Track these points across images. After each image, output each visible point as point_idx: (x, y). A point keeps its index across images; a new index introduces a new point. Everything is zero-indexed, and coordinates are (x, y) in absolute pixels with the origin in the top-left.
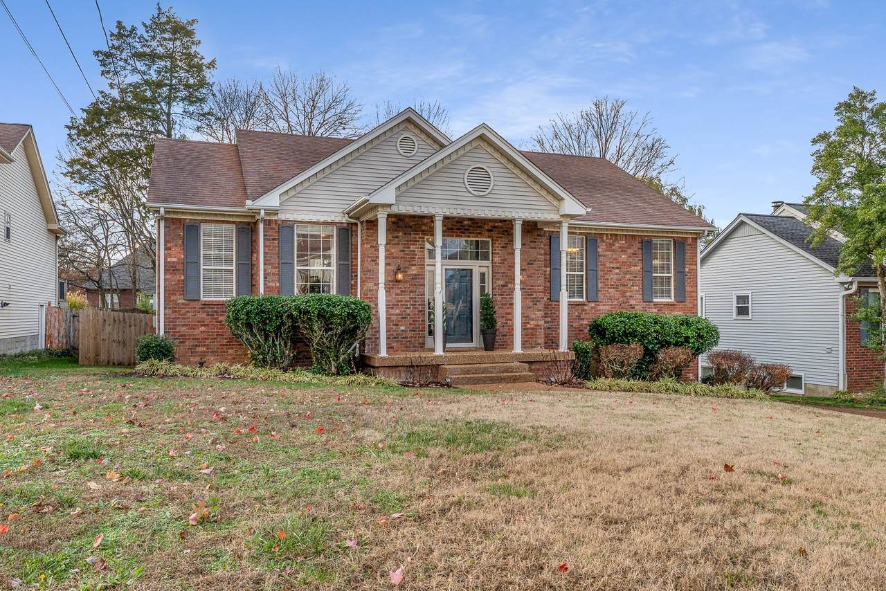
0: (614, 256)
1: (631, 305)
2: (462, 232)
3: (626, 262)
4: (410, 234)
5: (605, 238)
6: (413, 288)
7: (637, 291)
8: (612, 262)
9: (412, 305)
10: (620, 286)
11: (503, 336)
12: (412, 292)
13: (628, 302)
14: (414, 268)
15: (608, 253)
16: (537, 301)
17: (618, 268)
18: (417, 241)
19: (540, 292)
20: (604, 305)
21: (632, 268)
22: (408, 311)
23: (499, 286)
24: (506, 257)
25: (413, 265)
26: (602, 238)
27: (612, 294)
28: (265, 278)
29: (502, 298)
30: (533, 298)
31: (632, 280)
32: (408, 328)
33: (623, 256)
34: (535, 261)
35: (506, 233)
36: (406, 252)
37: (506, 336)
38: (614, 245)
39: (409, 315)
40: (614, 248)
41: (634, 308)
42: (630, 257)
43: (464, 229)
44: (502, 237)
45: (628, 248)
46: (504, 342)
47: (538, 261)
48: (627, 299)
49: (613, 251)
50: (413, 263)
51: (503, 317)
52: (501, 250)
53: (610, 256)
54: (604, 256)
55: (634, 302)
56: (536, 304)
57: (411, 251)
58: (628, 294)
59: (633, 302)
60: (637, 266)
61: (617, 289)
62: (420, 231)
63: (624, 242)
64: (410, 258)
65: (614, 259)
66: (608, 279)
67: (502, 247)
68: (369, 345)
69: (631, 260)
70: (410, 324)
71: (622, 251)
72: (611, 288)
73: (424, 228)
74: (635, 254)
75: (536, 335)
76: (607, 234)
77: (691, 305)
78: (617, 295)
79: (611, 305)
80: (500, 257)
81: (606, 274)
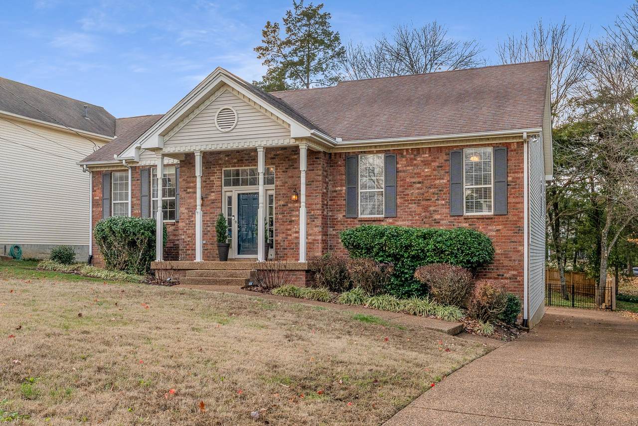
0: (415, 171)
1: (435, 220)
2: (249, 163)
3: (430, 176)
4: (210, 168)
5: (405, 153)
6: (212, 210)
7: (443, 205)
8: (413, 177)
9: (212, 224)
10: (423, 200)
11: (284, 249)
12: (211, 213)
13: (432, 217)
14: (213, 194)
15: (408, 168)
16: (315, 218)
17: (419, 183)
18: (215, 173)
19: (318, 210)
20: (403, 221)
21: (437, 182)
22: (209, 229)
23: (280, 205)
24: (287, 180)
25: (212, 192)
26: (402, 154)
27: (413, 209)
28: (132, 207)
29: (283, 216)
30: (311, 215)
31: (437, 194)
32: (208, 242)
33: (426, 170)
34: (313, 181)
35: (287, 159)
36: (207, 182)
37: (286, 249)
38: (415, 160)
39: (209, 231)
40: (415, 162)
41: (439, 222)
42: (434, 170)
43: (251, 160)
44: (283, 163)
45: (432, 161)
46: (285, 254)
47: (316, 181)
48: (431, 214)
49: (415, 165)
50: (213, 190)
51: (283, 233)
52: (282, 175)
53: (411, 171)
54: (404, 171)
55: (439, 217)
56: (314, 221)
57: (211, 181)
58: (431, 209)
59: (437, 217)
60: (443, 179)
61: (419, 204)
62: (218, 164)
63: (427, 155)
64: (210, 187)
65: (415, 174)
66: (408, 195)
67: (284, 172)
68: (181, 255)
69: (435, 173)
70: (210, 239)
71: (425, 165)
72: (411, 204)
73: (220, 162)
74: (441, 167)
75: (313, 249)
76: (407, 150)
77: (515, 218)
78: (419, 210)
79: (411, 220)
80: (281, 180)
81: (406, 189)
